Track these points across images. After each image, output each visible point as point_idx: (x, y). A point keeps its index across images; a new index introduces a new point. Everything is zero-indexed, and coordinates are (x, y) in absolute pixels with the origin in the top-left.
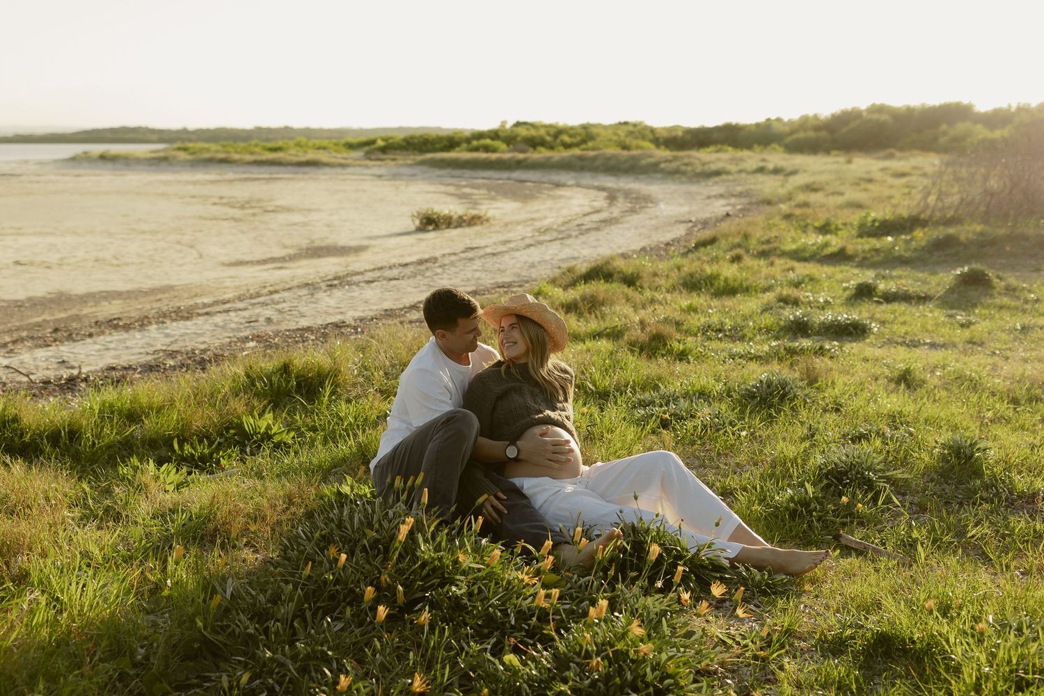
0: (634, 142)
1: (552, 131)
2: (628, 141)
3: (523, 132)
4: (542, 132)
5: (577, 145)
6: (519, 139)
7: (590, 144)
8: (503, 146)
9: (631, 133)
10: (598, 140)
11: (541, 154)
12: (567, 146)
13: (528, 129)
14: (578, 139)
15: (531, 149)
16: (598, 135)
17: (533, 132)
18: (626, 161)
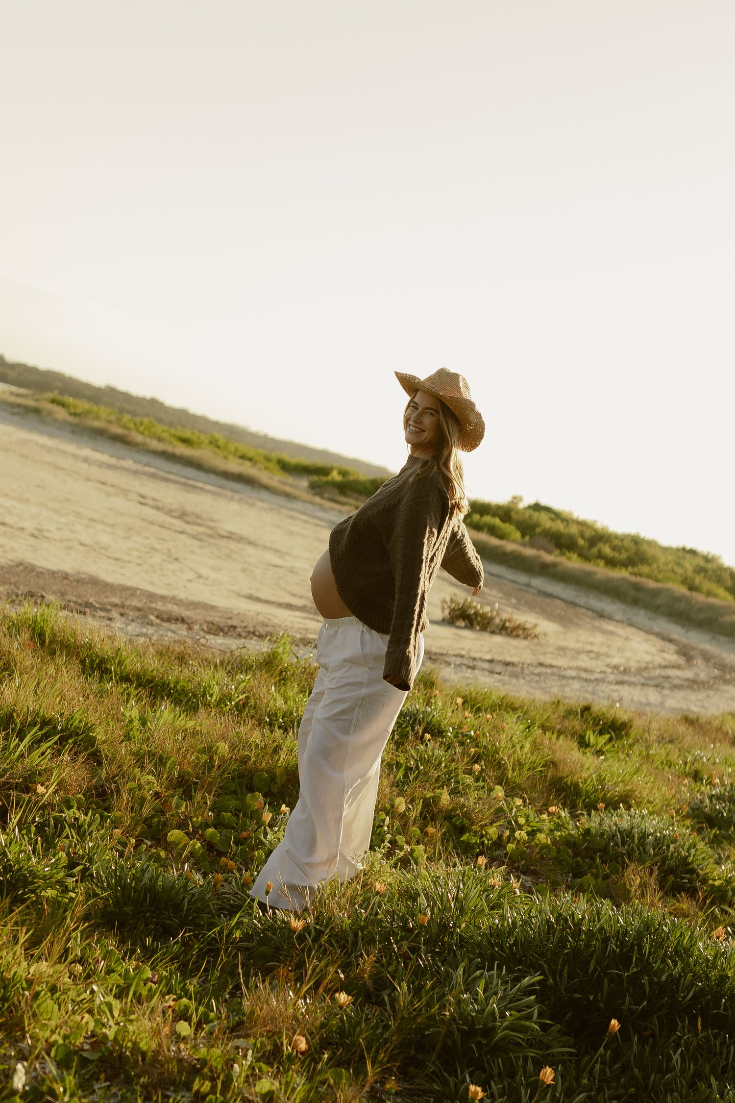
0: (707, 585)
1: (588, 534)
2: (698, 579)
3: (545, 521)
4: (574, 530)
5: (625, 564)
6: (538, 530)
7: (645, 569)
8: (517, 535)
9: (700, 570)
10: (655, 566)
11: (573, 563)
12: (611, 563)
13: (553, 520)
14: (624, 556)
15: (557, 552)
16: (655, 559)
17: (559, 526)
18: (701, 610)
